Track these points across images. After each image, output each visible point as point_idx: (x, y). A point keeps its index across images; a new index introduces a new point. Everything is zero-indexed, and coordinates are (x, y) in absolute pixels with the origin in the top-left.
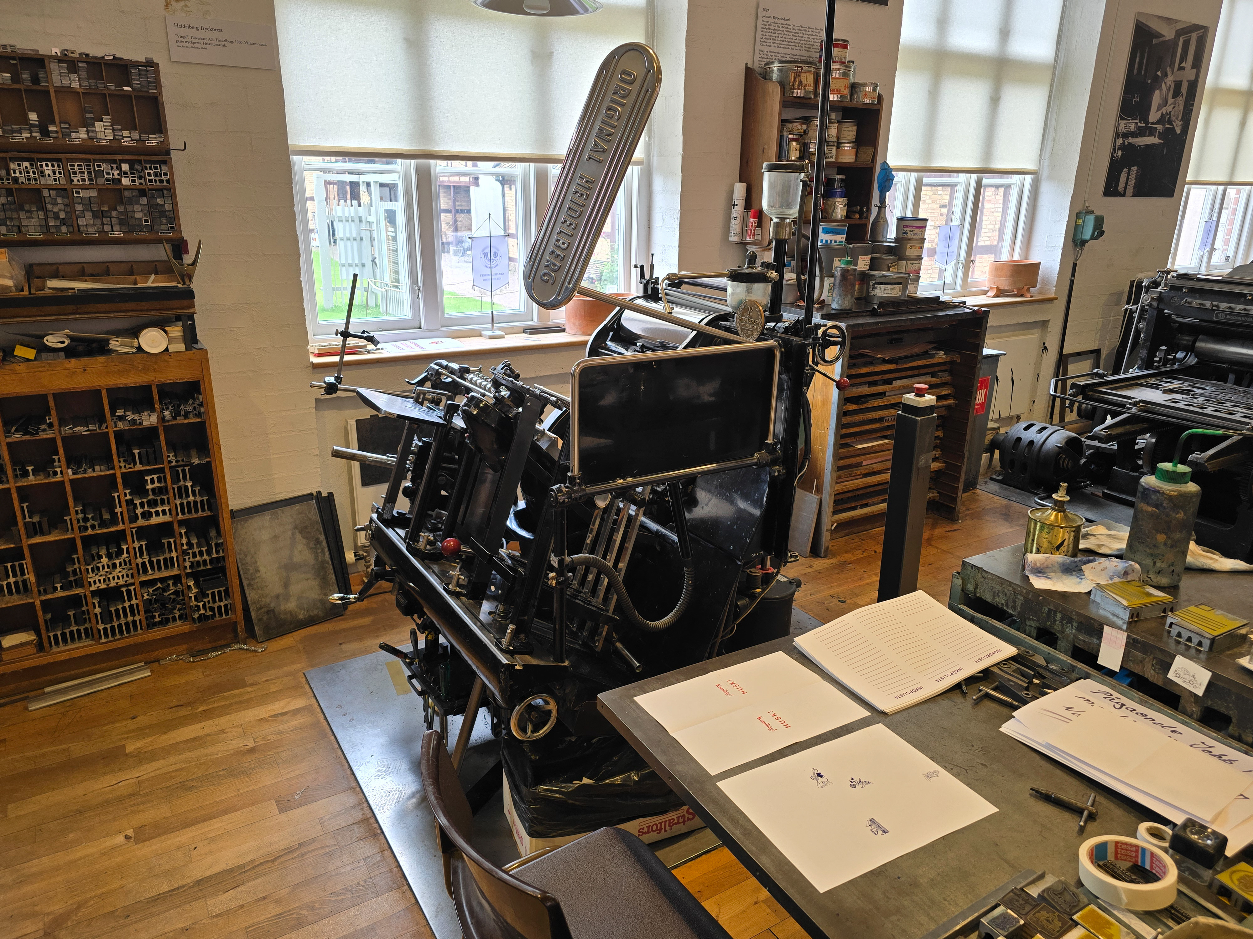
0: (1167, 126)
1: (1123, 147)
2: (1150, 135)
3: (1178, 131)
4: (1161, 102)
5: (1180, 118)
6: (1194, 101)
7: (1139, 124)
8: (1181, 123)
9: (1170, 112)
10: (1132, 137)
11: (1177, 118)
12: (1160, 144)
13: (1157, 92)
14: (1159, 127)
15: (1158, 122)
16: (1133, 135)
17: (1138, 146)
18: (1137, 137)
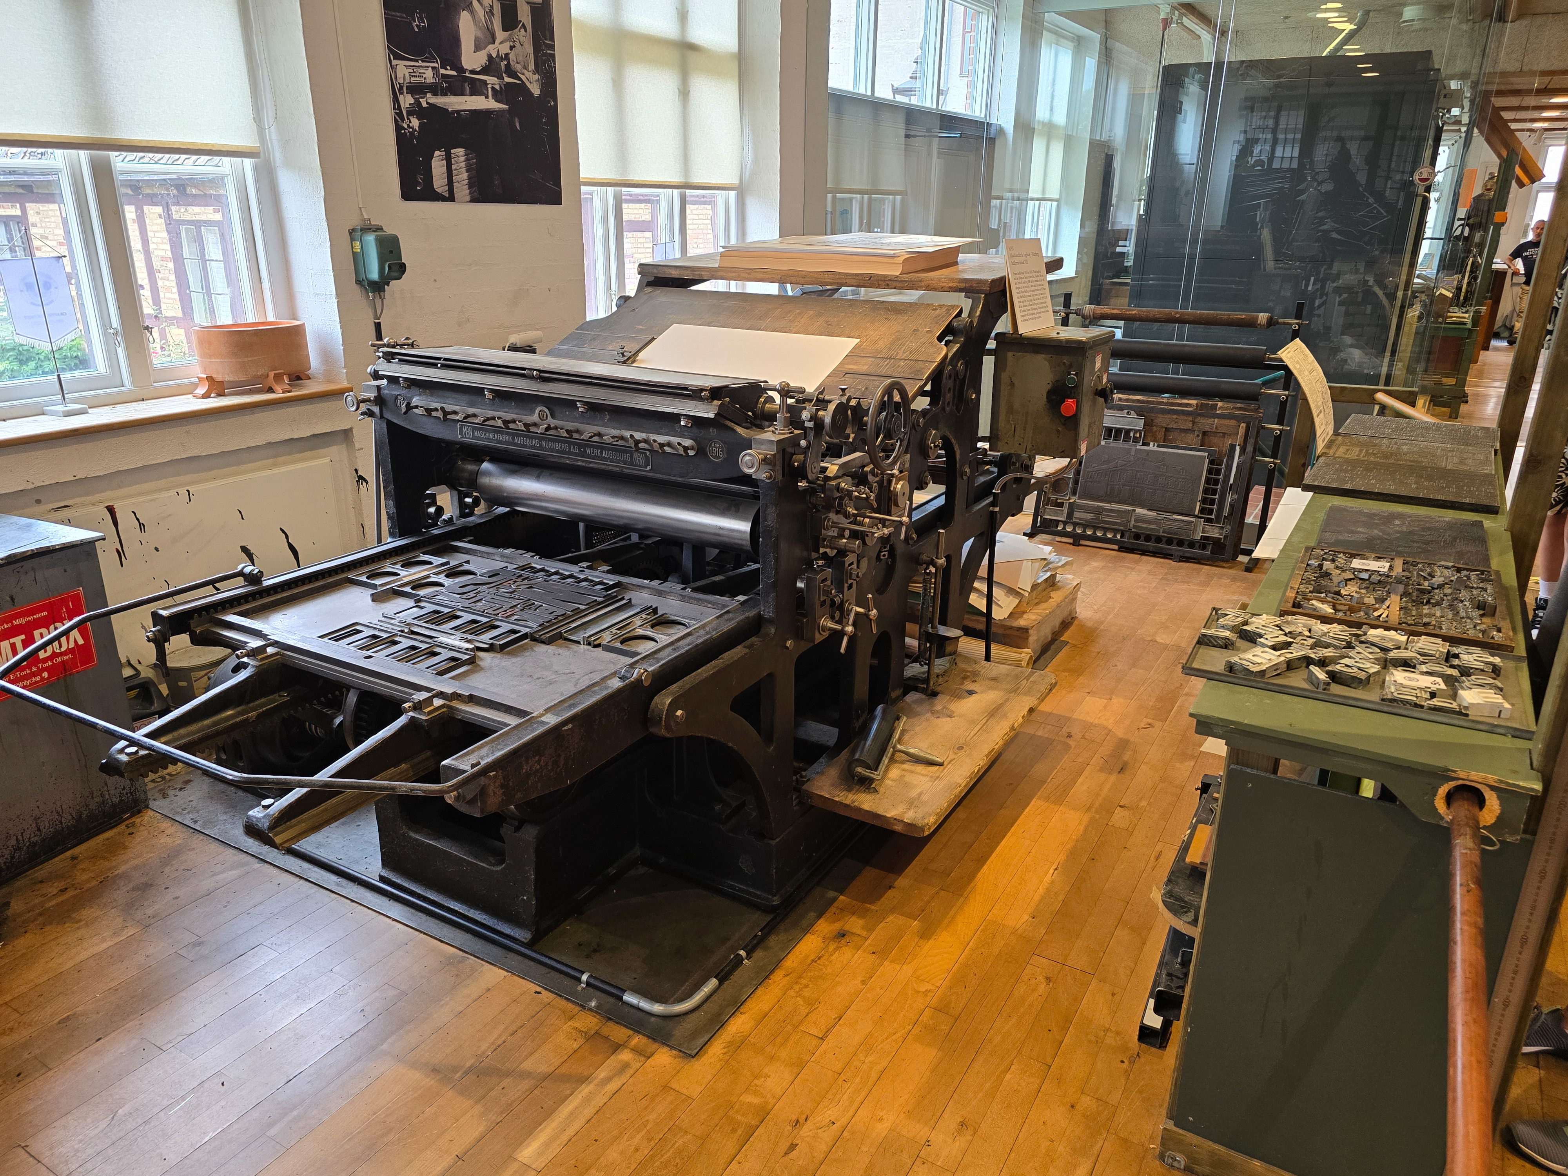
0: (507, 80)
1: (416, 110)
2: (474, 92)
3: (536, 91)
4: (479, 34)
5: (532, 67)
6: (553, 40)
7: (442, 71)
8: (536, 77)
9: (507, 55)
10: (435, 94)
11: (525, 68)
12: (500, 112)
13: (465, 16)
14: (491, 80)
15: (485, 70)
16: (435, 89)
17: (453, 112)
18: (446, 95)
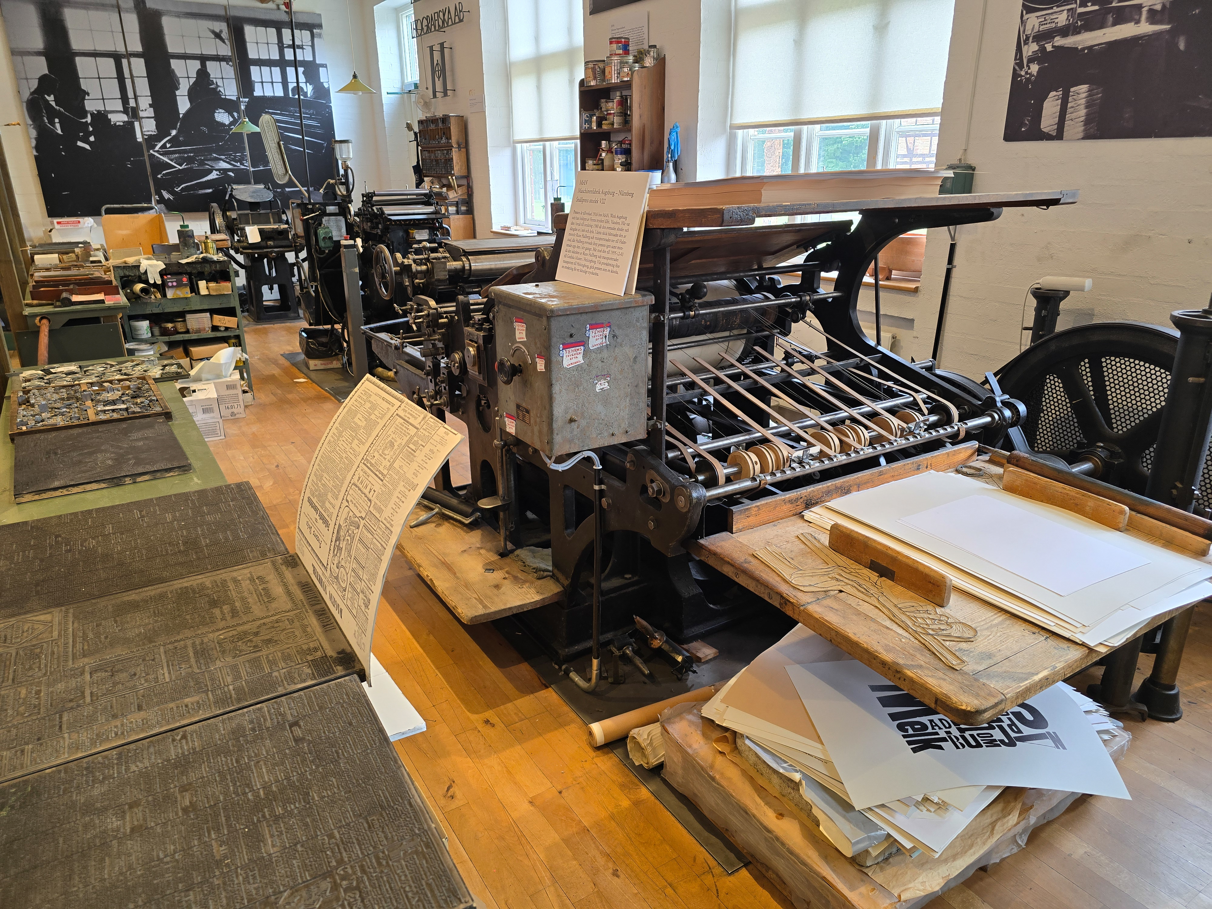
1: (1039, 56)
2: (1125, 20)
10: (1065, 36)
17: (1083, 49)
18: (1079, 33)
